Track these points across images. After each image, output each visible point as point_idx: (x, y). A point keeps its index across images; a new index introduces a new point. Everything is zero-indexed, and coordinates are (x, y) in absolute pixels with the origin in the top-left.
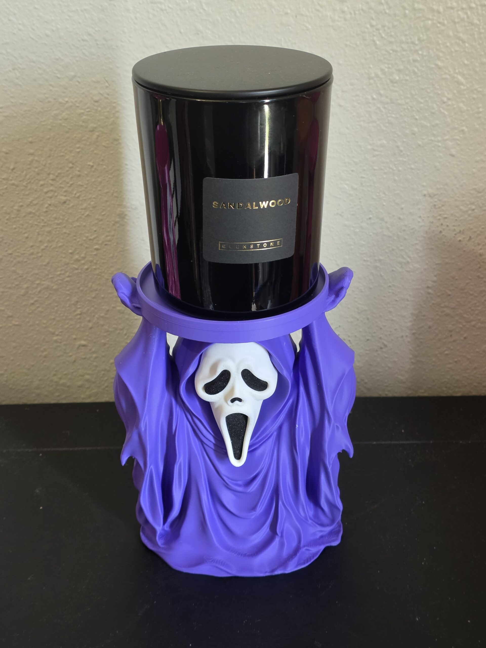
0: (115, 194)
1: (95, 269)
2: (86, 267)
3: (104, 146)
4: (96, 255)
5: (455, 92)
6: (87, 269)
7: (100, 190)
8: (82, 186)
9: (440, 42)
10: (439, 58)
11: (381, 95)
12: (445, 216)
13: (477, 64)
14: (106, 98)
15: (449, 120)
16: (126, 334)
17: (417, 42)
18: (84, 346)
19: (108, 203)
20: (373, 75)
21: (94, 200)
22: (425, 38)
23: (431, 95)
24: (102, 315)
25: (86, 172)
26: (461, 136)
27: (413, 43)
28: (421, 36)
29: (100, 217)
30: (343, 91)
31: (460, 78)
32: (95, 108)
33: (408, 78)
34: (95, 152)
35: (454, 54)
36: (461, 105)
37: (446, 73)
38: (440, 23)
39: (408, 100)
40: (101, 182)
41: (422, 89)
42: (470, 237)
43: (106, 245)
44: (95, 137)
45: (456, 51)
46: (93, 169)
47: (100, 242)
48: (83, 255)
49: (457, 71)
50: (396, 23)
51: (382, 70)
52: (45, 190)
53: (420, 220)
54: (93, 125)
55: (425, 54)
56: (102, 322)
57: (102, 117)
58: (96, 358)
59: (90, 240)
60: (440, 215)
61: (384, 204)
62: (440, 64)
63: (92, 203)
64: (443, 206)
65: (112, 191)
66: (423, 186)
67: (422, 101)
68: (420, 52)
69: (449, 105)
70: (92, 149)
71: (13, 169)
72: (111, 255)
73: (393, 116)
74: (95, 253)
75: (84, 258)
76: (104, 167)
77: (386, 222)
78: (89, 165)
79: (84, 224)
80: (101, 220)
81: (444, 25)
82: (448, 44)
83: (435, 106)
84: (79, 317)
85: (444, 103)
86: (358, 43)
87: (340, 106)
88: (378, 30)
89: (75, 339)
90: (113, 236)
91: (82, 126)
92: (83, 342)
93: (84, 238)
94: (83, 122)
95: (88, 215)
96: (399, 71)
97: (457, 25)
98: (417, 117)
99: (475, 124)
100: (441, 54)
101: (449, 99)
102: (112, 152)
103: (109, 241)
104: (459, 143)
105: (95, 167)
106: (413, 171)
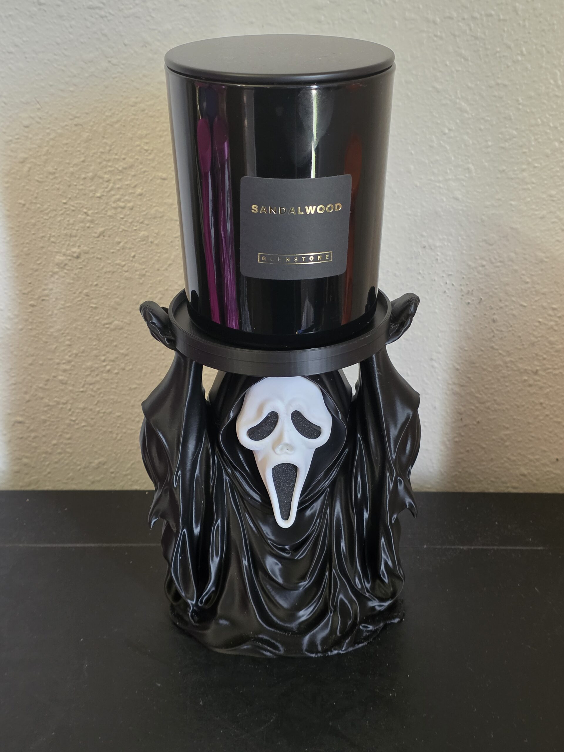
0: (52, 239)
3: (38, 181)
4: (31, 312)
5: (458, 121)
7: (34, 234)
9: (438, 59)
10: (437, 79)
12: (450, 273)
13: (484, 87)
14: (38, 123)
15: (451, 155)
16: (70, 410)
19: (44, 250)
21: (27, 245)
22: (419, 54)
23: (429, 124)
24: (41, 385)
26: (467, 175)
28: (415, 52)
29: (35, 267)
31: (463, 104)
32: (26, 134)
34: (27, 187)
35: (455, 75)
36: (466, 137)
37: (446, 98)
38: (437, 36)
40: (34, 225)
41: (418, 117)
42: (481, 300)
43: (43, 300)
44: (26, 169)
45: (457, 71)
46: (25, 209)
47: (36, 297)
49: (459, 96)
54: (23, 155)
55: (419, 74)
56: (40, 394)
57: (34, 146)
58: (35, 437)
60: (444, 271)
62: (439, 87)
63: (26, 249)
64: (447, 260)
65: (49, 235)
66: (423, 236)
67: (418, 132)
69: (450, 137)
70: (23, 184)
72: (50, 313)
74: (30, 310)
76: (39, 205)
78: (20, 203)
80: (37, 270)
81: (442, 38)
82: (448, 63)
83: (434, 138)
85: (445, 134)
90: (52, 289)
91: (10, 156)
94: (12, 151)
97: (458, 39)
98: (413, 152)
99: (483, 160)
100: (439, 75)
101: (450, 130)
102: (46, 188)
103: (47, 296)
104: (464, 183)
105: (27, 205)
106: (410, 217)
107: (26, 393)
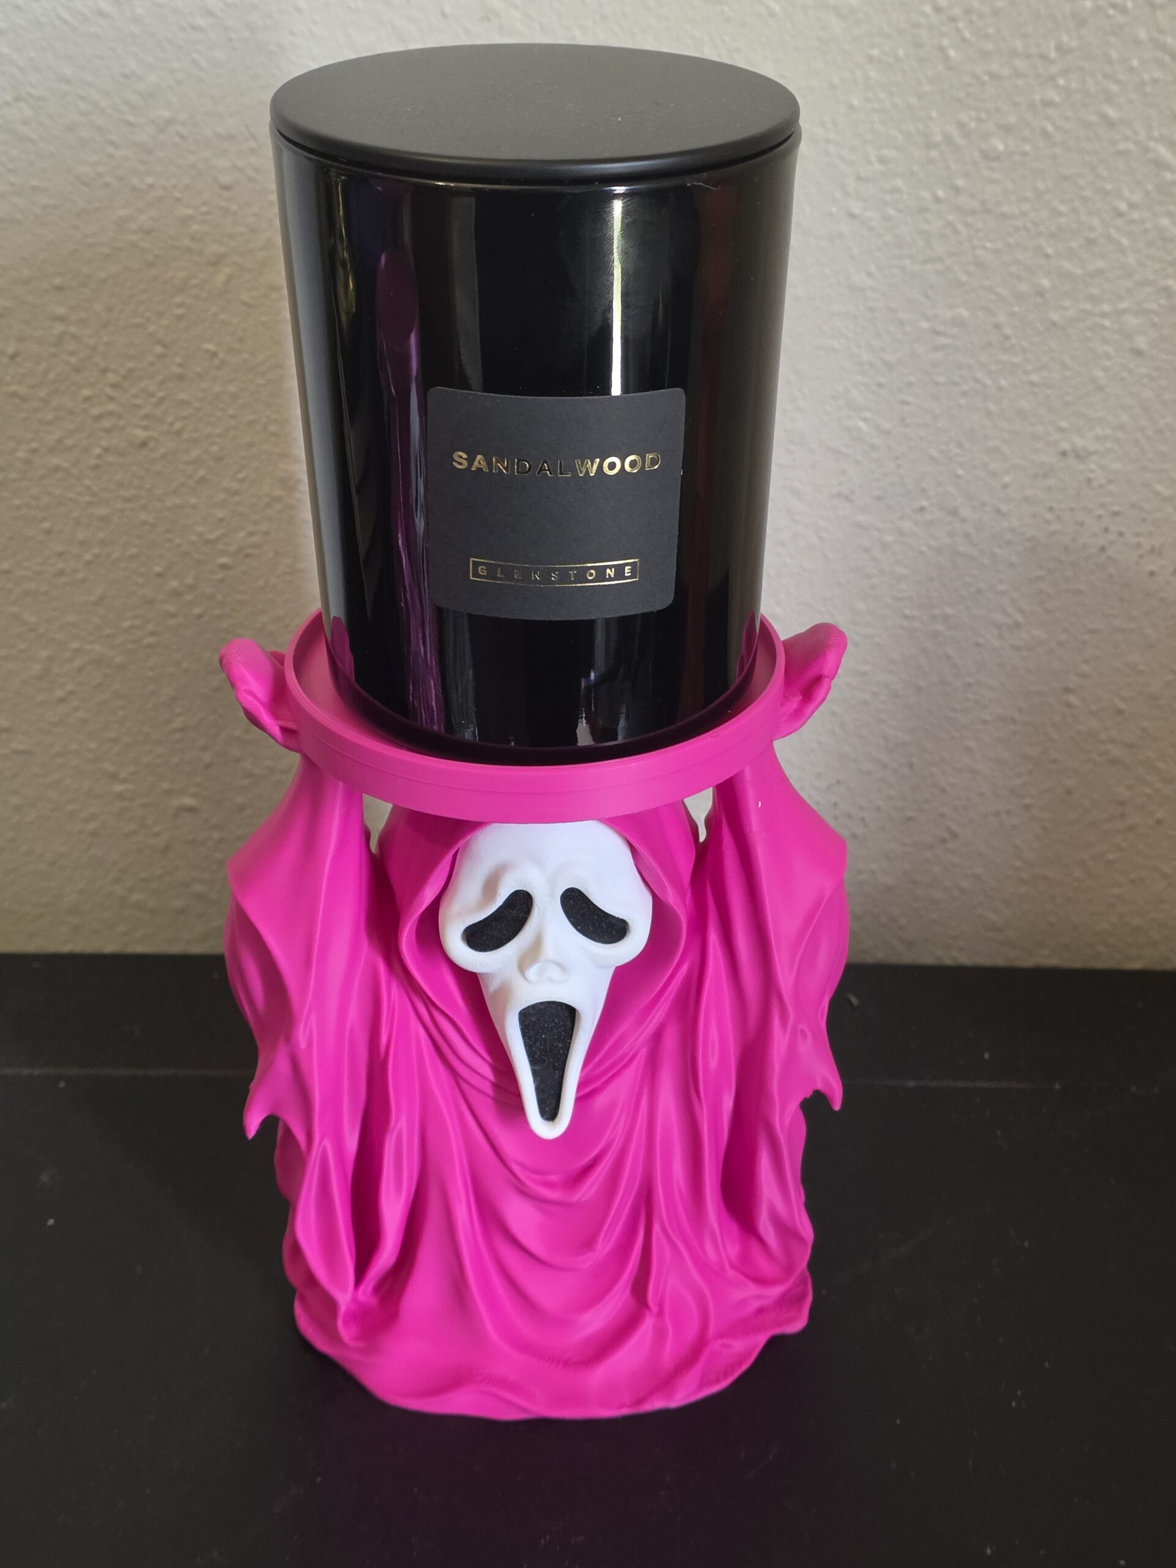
0: (272, 428)
1: (220, 617)
2: (197, 610)
3: (245, 303)
4: (222, 581)
5: (1150, 187)
6: (199, 616)
7: (232, 416)
8: (187, 403)
9: (1114, 55)
10: (1109, 98)
11: (957, 190)
12: (1116, 508)
14: (253, 179)
15: (1131, 260)
17: (1053, 55)
18: (190, 810)
19: (254, 450)
20: (938, 138)
21: (219, 440)
22: (1074, 43)
23: (1088, 193)
25: (198, 369)
26: (1163, 301)
27: (1044, 57)
28: (1065, 38)
29: (235, 486)
30: (859, 179)
31: (1163, 151)
32: (223, 204)
33: (1027, 148)
34: (223, 317)
35: (1148, 89)
36: (1165, 222)
37: (1126, 138)
38: (1114, 6)
39: (1026, 207)
40: (235, 397)
41: (1065, 178)
43: (248, 556)
44: (220, 278)
45: (1155, 81)
46: (216, 362)
47: (233, 549)
48: (189, 580)
49: (1156, 133)
51: (961, 126)
52: (95, 411)
53: (1049, 516)
54: (216, 248)
55: (1074, 85)
56: (233, 755)
57: (241, 229)
58: (221, 841)
59: (208, 542)
60: (1103, 505)
61: (960, 472)
62: (1112, 113)
63: (214, 448)
64: (1110, 482)
65: (264, 420)
66: (1061, 430)
67: (1063, 208)
68: (1061, 82)
69: (1132, 222)
70: (214, 309)
71: (13, 357)
72: (261, 583)
73: (989, 245)
74: (219, 576)
75: (192, 588)
76: (245, 356)
77: (964, 520)
78: (207, 351)
79: (193, 501)
80: (236, 493)
81: (1125, 11)
82: (1135, 63)
83: (1096, 222)
84: (178, 736)
85: (1120, 214)
86: (901, 53)
87: (852, 216)
88: (953, 19)
89: (168, 793)
90: (266, 533)
91: (189, 250)
92: (188, 801)
93: (194, 538)
94: (193, 238)
95: (202, 480)
96: (1007, 129)
97: (1159, 14)
98: (1050, 251)
100: (1114, 88)
101: (1132, 206)
102: (263, 319)
103: (256, 546)
104: (1156, 319)
105: (222, 355)
106: (1036, 389)
107: (204, 749)
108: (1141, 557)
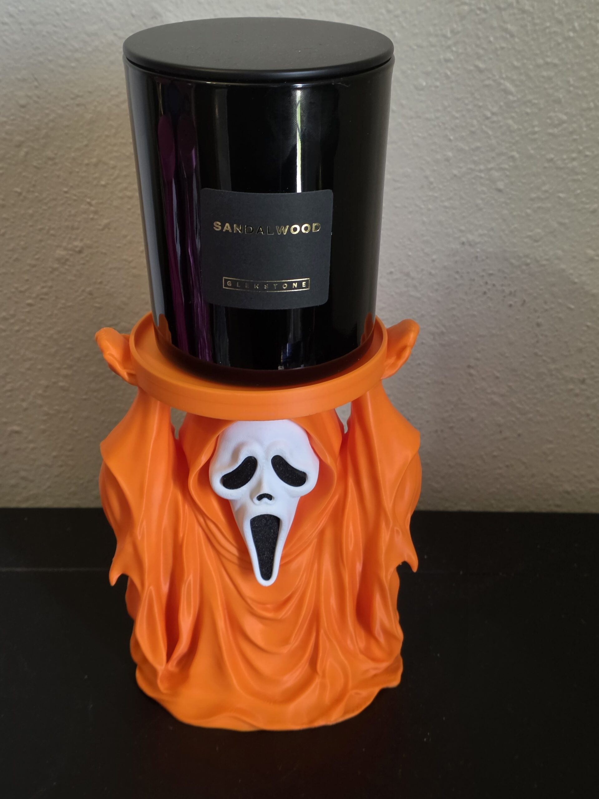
0: (52, 232)
1: (29, 331)
2: (16, 328)
3: (36, 167)
4: (29, 312)
5: (502, 104)
6: (18, 331)
7: (31, 226)
8: (7, 219)
9: (481, 34)
10: (479, 57)
12: (491, 272)
13: (531, 67)
14: (36, 102)
15: (494, 142)
16: (71, 419)
17: (449, 35)
18: (17, 432)
19: (43, 244)
21: (24, 239)
22: (460, 29)
23: (470, 107)
24: (40, 392)
25: (12, 202)
26: (511, 164)
27: (445, 36)
28: (455, 26)
29: (33, 262)
31: (508, 85)
32: (22, 115)
33: (438, 84)
34: (24, 174)
35: (499, 53)
36: (510, 122)
37: (489, 78)
38: (480, 9)
39: (438, 114)
40: (32, 216)
41: (458, 99)
42: (524, 301)
43: (42, 299)
44: (22, 153)
45: (502, 48)
46: (21, 197)
47: (34, 295)
48: (12, 312)
49: (504, 76)
50: (421, 8)
53: (457, 276)
54: (19, 138)
55: (460, 51)
56: (39, 402)
57: (31, 128)
58: (33, 449)
59: (21, 292)
60: (484, 270)
61: (410, 253)
62: (481, 65)
63: (22, 243)
64: (487, 258)
65: (47, 228)
66: (461, 231)
67: (457, 115)
68: (454, 49)
69: (493, 122)
70: (19, 170)
72: (49, 313)
73: (420, 135)
74: (27, 310)
75: (13, 316)
76: (36, 194)
77: (413, 279)
78: (16, 192)
79: (12, 271)
80: (34, 266)
81: (485, 11)
82: (492, 39)
83: (475, 122)
84: (9, 394)
85: (487, 118)
88: (397, 16)
89: (5, 423)
90: (51, 287)
91: (5, 139)
92: (16, 428)
93: (13, 290)
94: (7, 133)
95: (17, 260)
96: (427, 74)
97: (503, 13)
98: (452, 138)
99: (529, 148)
100: (481, 52)
101: (493, 114)
102: (45, 175)
103: (46, 294)
104: (508, 173)
105: (24, 194)
106: (447, 210)
107: (23, 400)
108: (505, 297)
